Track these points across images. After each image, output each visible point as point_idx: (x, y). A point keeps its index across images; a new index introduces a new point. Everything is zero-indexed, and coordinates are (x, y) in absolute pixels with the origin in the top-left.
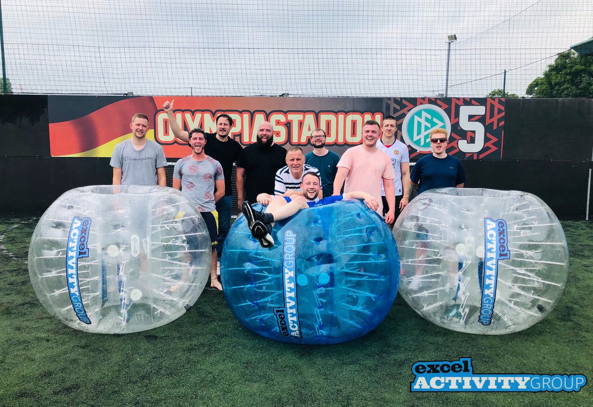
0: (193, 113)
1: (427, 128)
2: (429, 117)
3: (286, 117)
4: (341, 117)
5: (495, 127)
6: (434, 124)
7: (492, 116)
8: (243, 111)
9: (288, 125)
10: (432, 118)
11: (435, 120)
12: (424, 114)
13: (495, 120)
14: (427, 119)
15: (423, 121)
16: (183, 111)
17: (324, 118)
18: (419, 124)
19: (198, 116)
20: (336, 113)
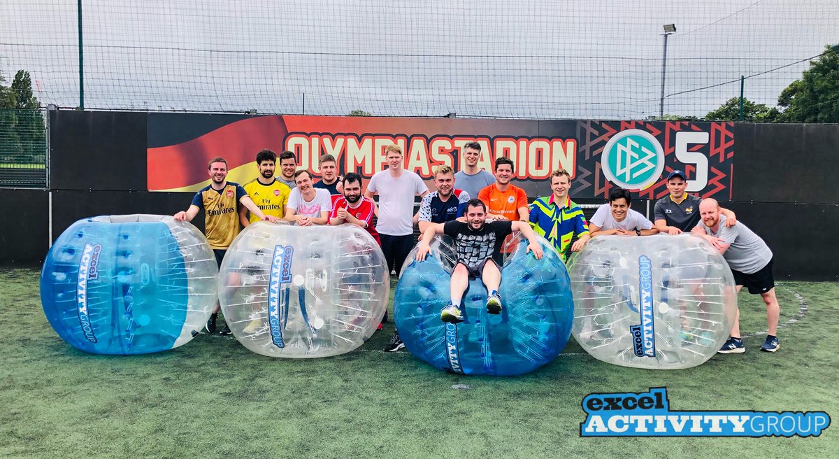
0: (334, 138)
1: (633, 160)
2: (637, 145)
3: (453, 144)
4: (523, 144)
5: (722, 160)
6: (643, 155)
7: (717, 145)
8: (398, 135)
9: (455, 154)
10: (640, 147)
11: (644, 149)
12: (630, 142)
13: (721, 150)
14: (633, 148)
15: (628, 150)
16: (321, 135)
17: (501, 145)
18: (624, 154)
19: (340, 141)
20: (516, 139)
